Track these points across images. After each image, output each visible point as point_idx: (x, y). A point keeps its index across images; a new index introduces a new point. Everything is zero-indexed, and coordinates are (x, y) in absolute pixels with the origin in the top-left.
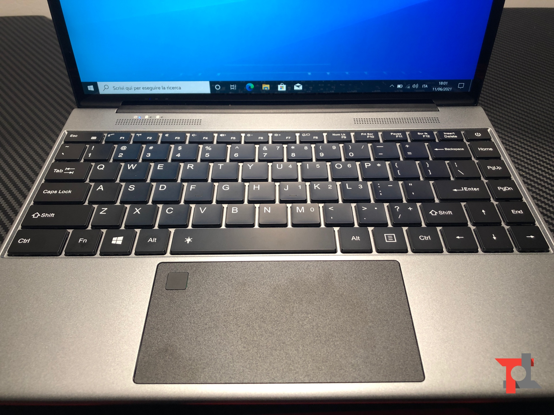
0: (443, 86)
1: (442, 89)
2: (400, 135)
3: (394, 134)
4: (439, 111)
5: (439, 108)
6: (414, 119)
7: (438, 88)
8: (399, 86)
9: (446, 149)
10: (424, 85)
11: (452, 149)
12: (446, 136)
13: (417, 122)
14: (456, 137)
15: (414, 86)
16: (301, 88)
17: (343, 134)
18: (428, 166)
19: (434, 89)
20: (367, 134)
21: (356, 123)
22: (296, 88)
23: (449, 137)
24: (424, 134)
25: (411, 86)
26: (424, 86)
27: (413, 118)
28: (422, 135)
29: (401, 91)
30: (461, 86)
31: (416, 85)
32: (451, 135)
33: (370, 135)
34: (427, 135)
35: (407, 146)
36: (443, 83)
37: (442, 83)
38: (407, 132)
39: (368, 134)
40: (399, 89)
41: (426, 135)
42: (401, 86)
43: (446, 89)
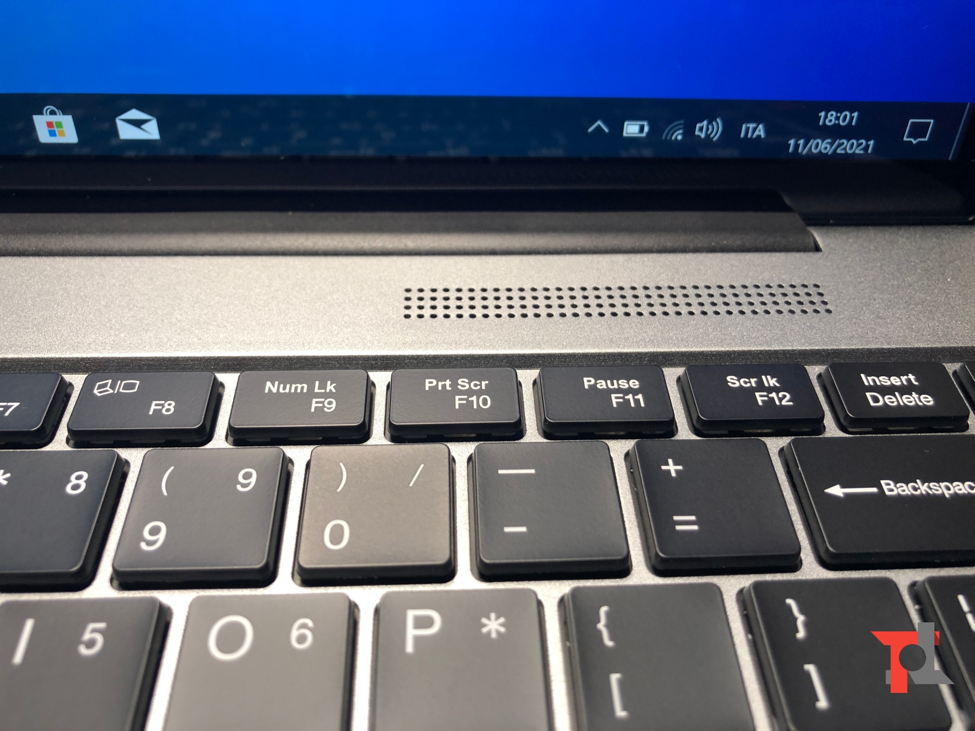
0: (835, 133)
1: (832, 144)
2: (635, 392)
3: (602, 384)
4: (817, 249)
5: (819, 236)
6: (704, 292)
7: (813, 143)
8: (631, 129)
9: (891, 488)
10: (752, 126)
11: (923, 488)
12: (876, 400)
13: (722, 309)
14: (927, 400)
15: (702, 129)
16: (152, 131)
17: (323, 386)
18: (801, 634)
19: (797, 146)
20: (454, 385)
21: (414, 312)
22: (126, 132)
23: (890, 400)
24: (761, 387)
25: (689, 131)
26: (747, 129)
27: (701, 285)
28: (752, 391)
29: (647, 153)
30: (918, 131)
31: (710, 123)
32: (906, 390)
33: (470, 393)
34: (776, 390)
35: (672, 468)
36: (838, 118)
37: (830, 118)
38: (673, 365)
39: (463, 383)
40: (633, 140)
41: (770, 390)
42: (642, 129)
43: (851, 147)
